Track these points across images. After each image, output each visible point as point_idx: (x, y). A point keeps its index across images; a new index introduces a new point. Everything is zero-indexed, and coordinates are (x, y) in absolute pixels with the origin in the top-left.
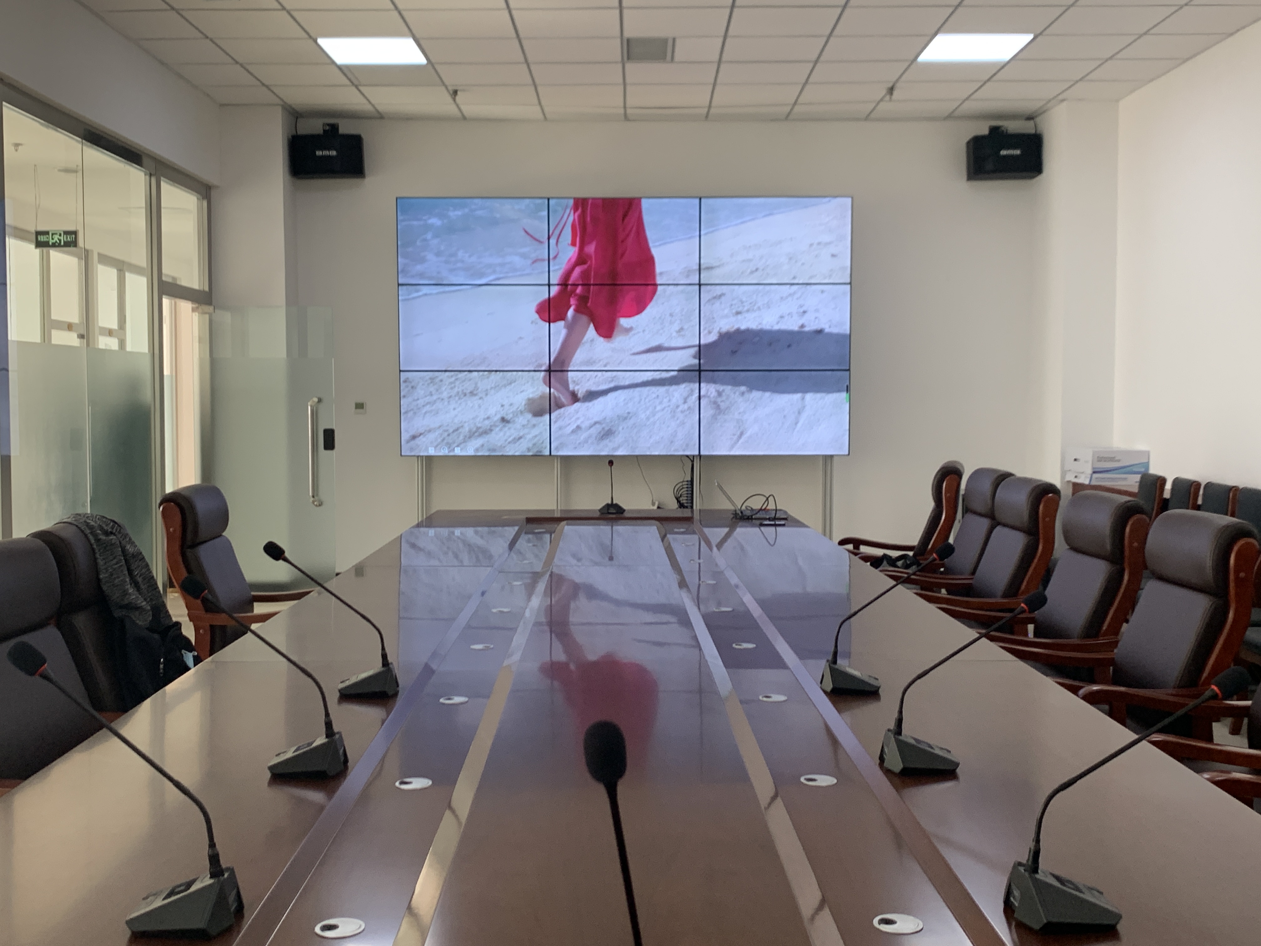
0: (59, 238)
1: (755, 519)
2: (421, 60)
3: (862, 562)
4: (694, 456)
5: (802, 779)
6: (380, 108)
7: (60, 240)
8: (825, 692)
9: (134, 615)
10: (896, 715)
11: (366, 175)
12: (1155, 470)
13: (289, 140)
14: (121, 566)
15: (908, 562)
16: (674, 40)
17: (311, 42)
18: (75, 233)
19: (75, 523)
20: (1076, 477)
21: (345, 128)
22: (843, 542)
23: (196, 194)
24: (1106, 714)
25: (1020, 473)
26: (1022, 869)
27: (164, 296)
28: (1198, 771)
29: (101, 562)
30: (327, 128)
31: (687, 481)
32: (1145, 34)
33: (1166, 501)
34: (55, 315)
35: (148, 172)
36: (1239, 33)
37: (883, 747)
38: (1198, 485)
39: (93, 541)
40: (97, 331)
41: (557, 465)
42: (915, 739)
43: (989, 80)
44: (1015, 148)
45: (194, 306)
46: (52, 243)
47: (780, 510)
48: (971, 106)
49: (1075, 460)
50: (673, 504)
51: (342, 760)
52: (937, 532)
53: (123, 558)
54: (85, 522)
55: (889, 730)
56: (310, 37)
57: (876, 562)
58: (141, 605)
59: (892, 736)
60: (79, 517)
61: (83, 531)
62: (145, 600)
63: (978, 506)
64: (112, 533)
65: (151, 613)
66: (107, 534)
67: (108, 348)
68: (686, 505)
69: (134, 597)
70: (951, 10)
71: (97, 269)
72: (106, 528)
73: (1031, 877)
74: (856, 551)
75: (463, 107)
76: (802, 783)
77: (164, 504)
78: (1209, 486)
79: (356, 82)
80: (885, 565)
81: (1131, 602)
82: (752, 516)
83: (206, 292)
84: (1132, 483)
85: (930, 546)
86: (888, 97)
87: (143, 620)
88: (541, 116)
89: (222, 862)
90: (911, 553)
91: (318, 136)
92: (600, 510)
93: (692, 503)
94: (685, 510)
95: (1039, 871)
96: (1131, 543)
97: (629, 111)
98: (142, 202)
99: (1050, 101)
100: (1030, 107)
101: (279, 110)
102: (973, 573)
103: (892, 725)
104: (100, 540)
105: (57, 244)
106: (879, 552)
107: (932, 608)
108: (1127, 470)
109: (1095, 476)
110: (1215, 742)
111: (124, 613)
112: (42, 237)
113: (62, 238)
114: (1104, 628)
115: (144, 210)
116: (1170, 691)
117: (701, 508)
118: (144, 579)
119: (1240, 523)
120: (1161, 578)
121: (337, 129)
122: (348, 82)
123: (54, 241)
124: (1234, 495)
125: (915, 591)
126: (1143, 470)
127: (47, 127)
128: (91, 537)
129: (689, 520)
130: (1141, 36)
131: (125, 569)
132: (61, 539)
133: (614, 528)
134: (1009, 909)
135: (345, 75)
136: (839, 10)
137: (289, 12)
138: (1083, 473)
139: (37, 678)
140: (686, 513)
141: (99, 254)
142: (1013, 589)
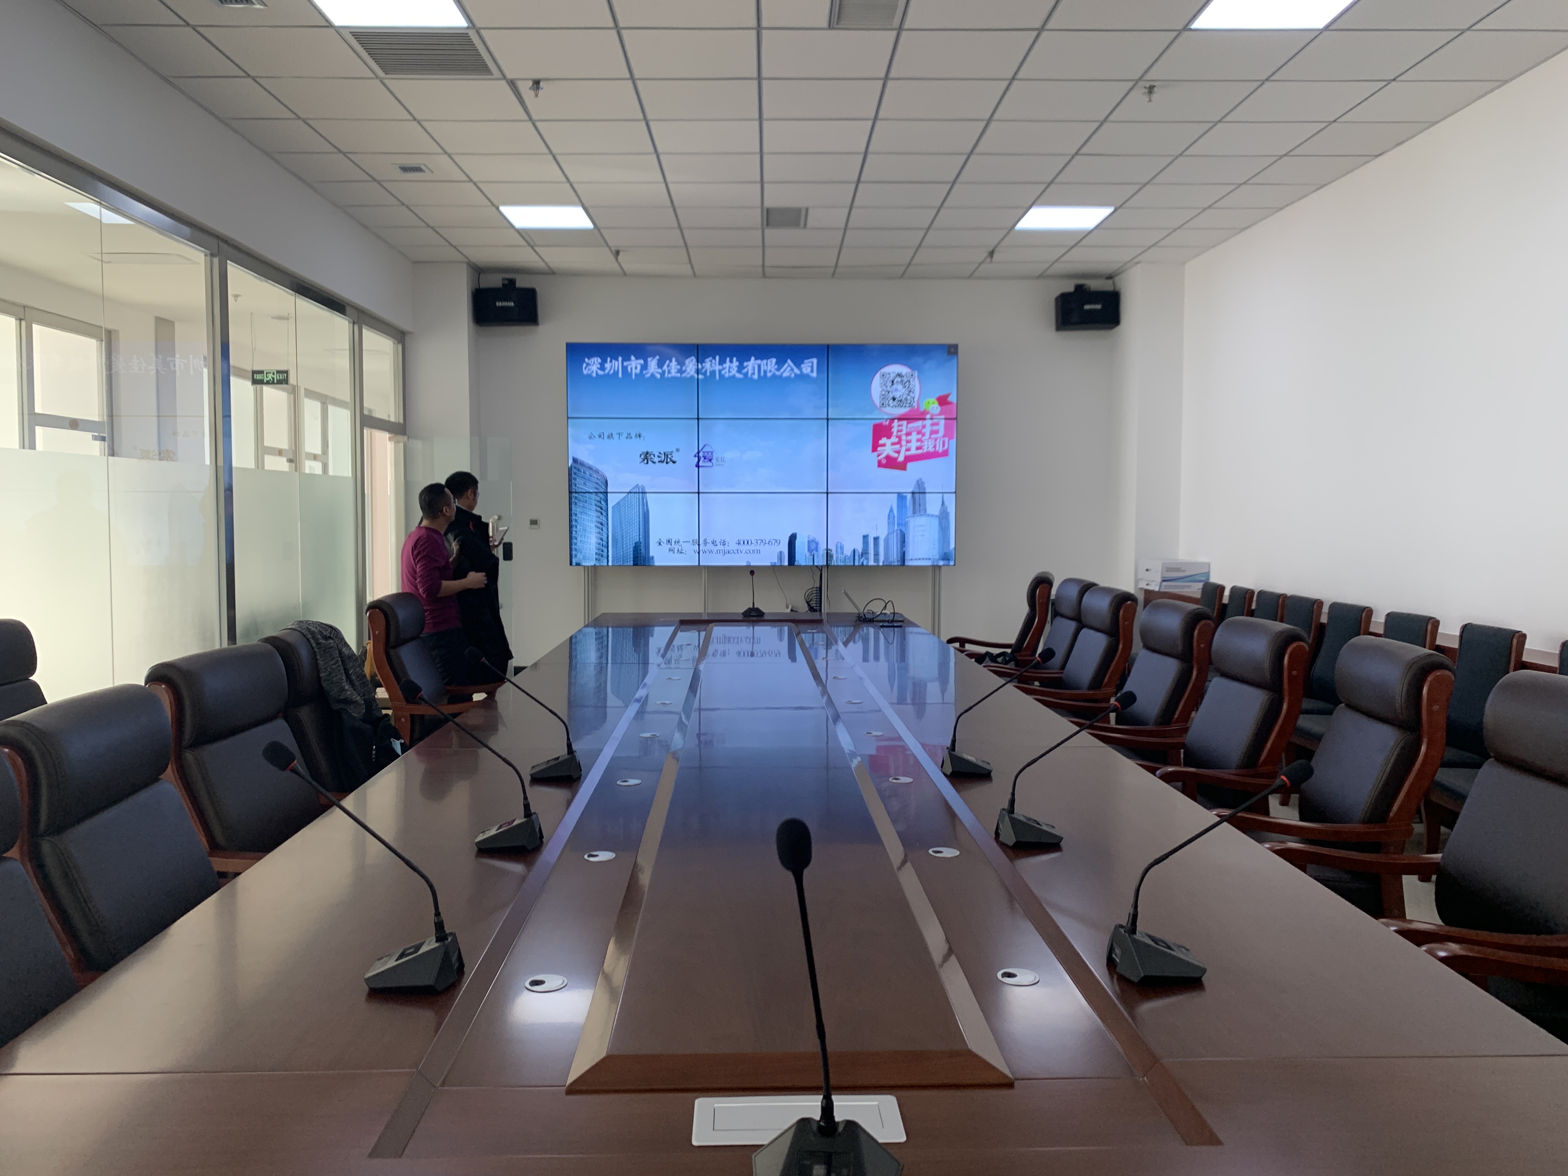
0: (273, 376)
1: (876, 621)
2: (588, 224)
3: (967, 658)
4: (822, 567)
5: (930, 851)
6: (551, 265)
7: (273, 379)
8: (945, 775)
9: (351, 709)
10: (1009, 796)
11: (540, 323)
12: (1215, 579)
13: (473, 292)
14: (339, 666)
15: (1007, 659)
16: (807, 210)
17: (494, 209)
18: (287, 372)
19: (299, 629)
20: (1147, 585)
21: (522, 282)
22: (950, 641)
23: (391, 338)
24: (1180, 791)
25: (1103, 583)
26: (1122, 930)
27: (365, 428)
28: (1260, 841)
29: (321, 663)
30: (506, 282)
31: (817, 588)
32: (1209, 207)
33: (1225, 606)
34: (267, 443)
35: (352, 320)
36: (1288, 208)
37: (998, 823)
38: (1252, 592)
39: (314, 645)
40: (303, 456)
41: (704, 575)
42: (1025, 817)
43: (1076, 245)
44: (1096, 303)
45: (390, 435)
46: (267, 381)
47: (898, 613)
48: (1059, 268)
49: (1147, 570)
50: (803, 608)
51: (538, 836)
52: (1031, 633)
53: (340, 659)
54: (308, 628)
55: (1004, 809)
56: (493, 205)
57: (980, 659)
58: (355, 700)
59: (1007, 814)
60: (302, 624)
61: (305, 636)
62: (359, 695)
63: (1066, 609)
64: (330, 638)
65: (364, 706)
66: (326, 638)
67: (313, 472)
68: (815, 608)
69: (350, 693)
70: (1044, 186)
71: (303, 403)
72: (325, 633)
73: (1130, 937)
74: (961, 648)
75: (624, 266)
76: (931, 855)
77: (371, 611)
78: (1261, 593)
79: (532, 244)
80: (988, 661)
81: (1199, 695)
82: (873, 619)
83: (401, 424)
84: (1195, 590)
85: (1025, 645)
86: (989, 259)
87: (357, 713)
88: (690, 272)
89: (446, 929)
90: (1009, 651)
91: (498, 289)
92: (743, 614)
93: (821, 606)
94: (815, 613)
95: (1137, 933)
96: (1198, 645)
97: (767, 270)
98: (346, 345)
99: (1126, 263)
100: (1110, 268)
101: (465, 266)
102: (1063, 667)
103: (1006, 806)
104: (320, 643)
105: (271, 382)
106: (982, 650)
107: (1029, 700)
108: (1191, 579)
109: (1164, 583)
110: (1271, 816)
111: (341, 706)
112: (258, 375)
113: (275, 376)
114: (1176, 717)
115: (348, 352)
116: (1233, 771)
117: (828, 612)
118: (358, 677)
119: (1292, 629)
120: (1225, 675)
121: (515, 284)
122: (524, 243)
123: (268, 379)
124: (1283, 601)
125: (1014, 684)
126: (1205, 579)
127: (261, 280)
128: (312, 641)
129: (820, 622)
130: (1205, 209)
131: (342, 668)
132: (289, 645)
133: (755, 628)
134: (1111, 964)
135: (523, 238)
136: (949, 186)
137: (475, 184)
138: (1153, 581)
139: (287, 773)
140: (815, 616)
141: (306, 389)
142: (1097, 681)
